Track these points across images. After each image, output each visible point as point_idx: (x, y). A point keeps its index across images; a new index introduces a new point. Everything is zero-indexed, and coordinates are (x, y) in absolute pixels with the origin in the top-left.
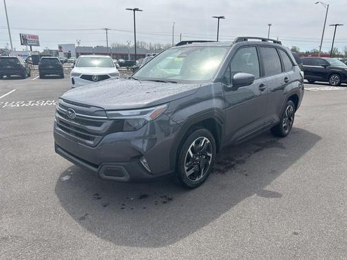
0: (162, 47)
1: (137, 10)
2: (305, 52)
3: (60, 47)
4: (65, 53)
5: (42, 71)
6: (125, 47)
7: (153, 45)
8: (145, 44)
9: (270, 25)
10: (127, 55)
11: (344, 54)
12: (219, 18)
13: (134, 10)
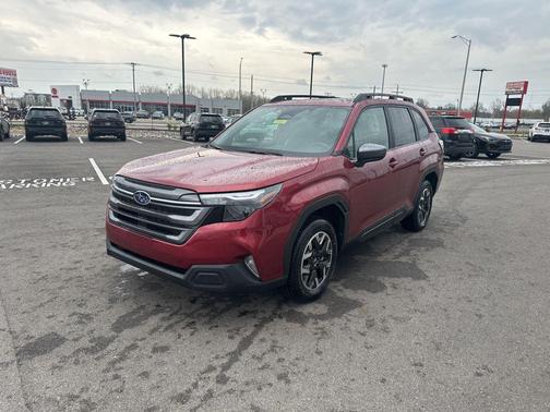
0: (221, 95)
1: (188, 37)
2: (436, 107)
3: (54, 91)
4: (62, 100)
5: (30, 129)
6: (161, 92)
7: (207, 91)
8: (193, 88)
9: (384, 66)
10: (166, 105)
11: (492, 112)
12: (313, 54)
13: (183, 37)
